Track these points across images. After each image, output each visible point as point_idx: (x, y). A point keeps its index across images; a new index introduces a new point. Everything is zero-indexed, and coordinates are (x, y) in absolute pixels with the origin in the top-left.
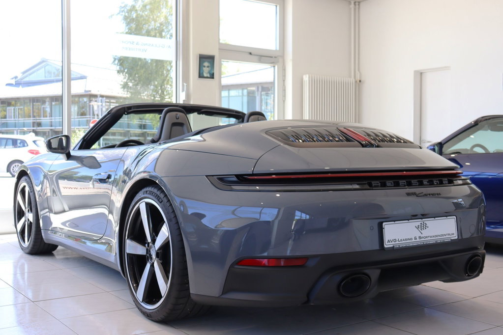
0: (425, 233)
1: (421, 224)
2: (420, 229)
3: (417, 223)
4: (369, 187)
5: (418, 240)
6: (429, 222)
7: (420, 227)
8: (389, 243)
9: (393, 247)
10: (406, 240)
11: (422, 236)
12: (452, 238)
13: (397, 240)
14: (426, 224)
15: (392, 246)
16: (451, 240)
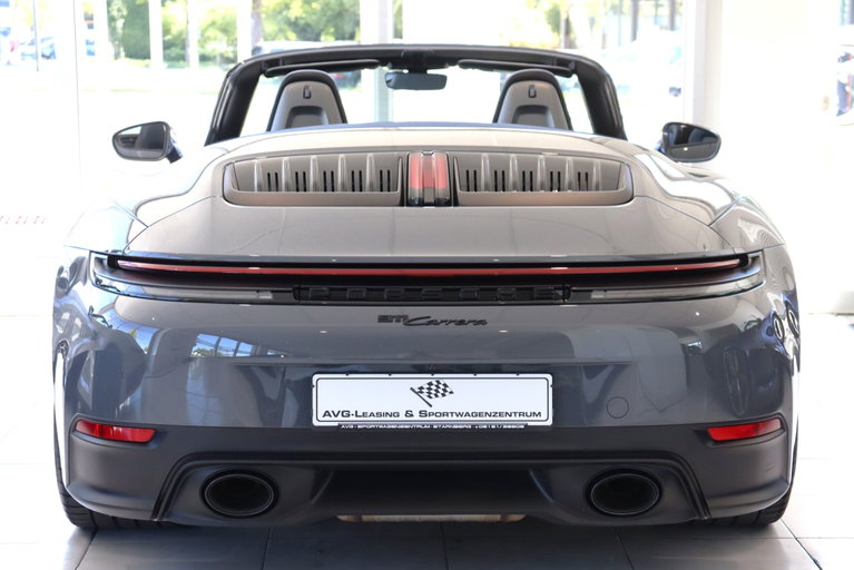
0: (439, 404)
1: (430, 384)
2: (425, 396)
3: (421, 380)
4: (294, 300)
5: (416, 417)
6: (456, 382)
7: (425, 391)
8: (327, 418)
9: (340, 426)
10: (379, 414)
11: (429, 410)
12: (530, 424)
13: (353, 412)
14: (445, 385)
15: (336, 424)
16: (526, 426)
